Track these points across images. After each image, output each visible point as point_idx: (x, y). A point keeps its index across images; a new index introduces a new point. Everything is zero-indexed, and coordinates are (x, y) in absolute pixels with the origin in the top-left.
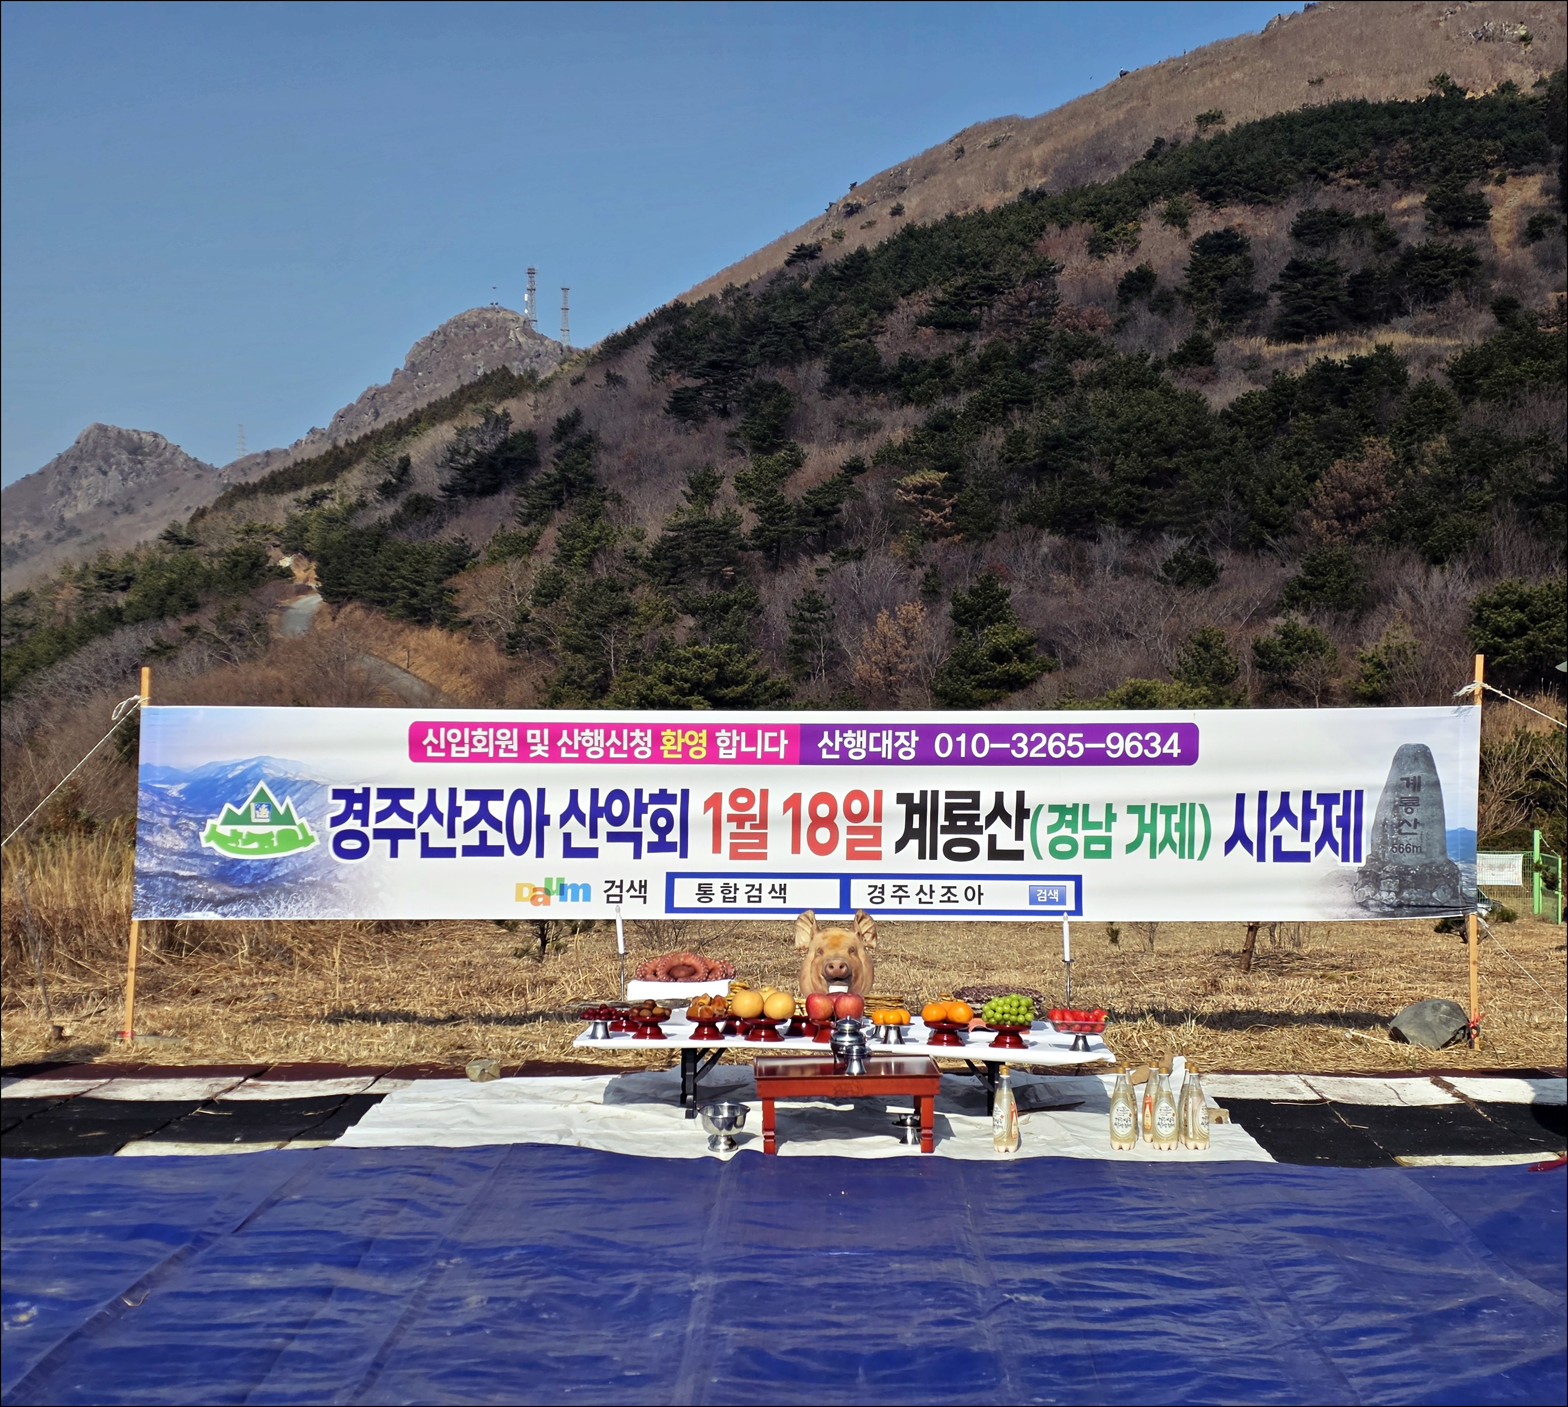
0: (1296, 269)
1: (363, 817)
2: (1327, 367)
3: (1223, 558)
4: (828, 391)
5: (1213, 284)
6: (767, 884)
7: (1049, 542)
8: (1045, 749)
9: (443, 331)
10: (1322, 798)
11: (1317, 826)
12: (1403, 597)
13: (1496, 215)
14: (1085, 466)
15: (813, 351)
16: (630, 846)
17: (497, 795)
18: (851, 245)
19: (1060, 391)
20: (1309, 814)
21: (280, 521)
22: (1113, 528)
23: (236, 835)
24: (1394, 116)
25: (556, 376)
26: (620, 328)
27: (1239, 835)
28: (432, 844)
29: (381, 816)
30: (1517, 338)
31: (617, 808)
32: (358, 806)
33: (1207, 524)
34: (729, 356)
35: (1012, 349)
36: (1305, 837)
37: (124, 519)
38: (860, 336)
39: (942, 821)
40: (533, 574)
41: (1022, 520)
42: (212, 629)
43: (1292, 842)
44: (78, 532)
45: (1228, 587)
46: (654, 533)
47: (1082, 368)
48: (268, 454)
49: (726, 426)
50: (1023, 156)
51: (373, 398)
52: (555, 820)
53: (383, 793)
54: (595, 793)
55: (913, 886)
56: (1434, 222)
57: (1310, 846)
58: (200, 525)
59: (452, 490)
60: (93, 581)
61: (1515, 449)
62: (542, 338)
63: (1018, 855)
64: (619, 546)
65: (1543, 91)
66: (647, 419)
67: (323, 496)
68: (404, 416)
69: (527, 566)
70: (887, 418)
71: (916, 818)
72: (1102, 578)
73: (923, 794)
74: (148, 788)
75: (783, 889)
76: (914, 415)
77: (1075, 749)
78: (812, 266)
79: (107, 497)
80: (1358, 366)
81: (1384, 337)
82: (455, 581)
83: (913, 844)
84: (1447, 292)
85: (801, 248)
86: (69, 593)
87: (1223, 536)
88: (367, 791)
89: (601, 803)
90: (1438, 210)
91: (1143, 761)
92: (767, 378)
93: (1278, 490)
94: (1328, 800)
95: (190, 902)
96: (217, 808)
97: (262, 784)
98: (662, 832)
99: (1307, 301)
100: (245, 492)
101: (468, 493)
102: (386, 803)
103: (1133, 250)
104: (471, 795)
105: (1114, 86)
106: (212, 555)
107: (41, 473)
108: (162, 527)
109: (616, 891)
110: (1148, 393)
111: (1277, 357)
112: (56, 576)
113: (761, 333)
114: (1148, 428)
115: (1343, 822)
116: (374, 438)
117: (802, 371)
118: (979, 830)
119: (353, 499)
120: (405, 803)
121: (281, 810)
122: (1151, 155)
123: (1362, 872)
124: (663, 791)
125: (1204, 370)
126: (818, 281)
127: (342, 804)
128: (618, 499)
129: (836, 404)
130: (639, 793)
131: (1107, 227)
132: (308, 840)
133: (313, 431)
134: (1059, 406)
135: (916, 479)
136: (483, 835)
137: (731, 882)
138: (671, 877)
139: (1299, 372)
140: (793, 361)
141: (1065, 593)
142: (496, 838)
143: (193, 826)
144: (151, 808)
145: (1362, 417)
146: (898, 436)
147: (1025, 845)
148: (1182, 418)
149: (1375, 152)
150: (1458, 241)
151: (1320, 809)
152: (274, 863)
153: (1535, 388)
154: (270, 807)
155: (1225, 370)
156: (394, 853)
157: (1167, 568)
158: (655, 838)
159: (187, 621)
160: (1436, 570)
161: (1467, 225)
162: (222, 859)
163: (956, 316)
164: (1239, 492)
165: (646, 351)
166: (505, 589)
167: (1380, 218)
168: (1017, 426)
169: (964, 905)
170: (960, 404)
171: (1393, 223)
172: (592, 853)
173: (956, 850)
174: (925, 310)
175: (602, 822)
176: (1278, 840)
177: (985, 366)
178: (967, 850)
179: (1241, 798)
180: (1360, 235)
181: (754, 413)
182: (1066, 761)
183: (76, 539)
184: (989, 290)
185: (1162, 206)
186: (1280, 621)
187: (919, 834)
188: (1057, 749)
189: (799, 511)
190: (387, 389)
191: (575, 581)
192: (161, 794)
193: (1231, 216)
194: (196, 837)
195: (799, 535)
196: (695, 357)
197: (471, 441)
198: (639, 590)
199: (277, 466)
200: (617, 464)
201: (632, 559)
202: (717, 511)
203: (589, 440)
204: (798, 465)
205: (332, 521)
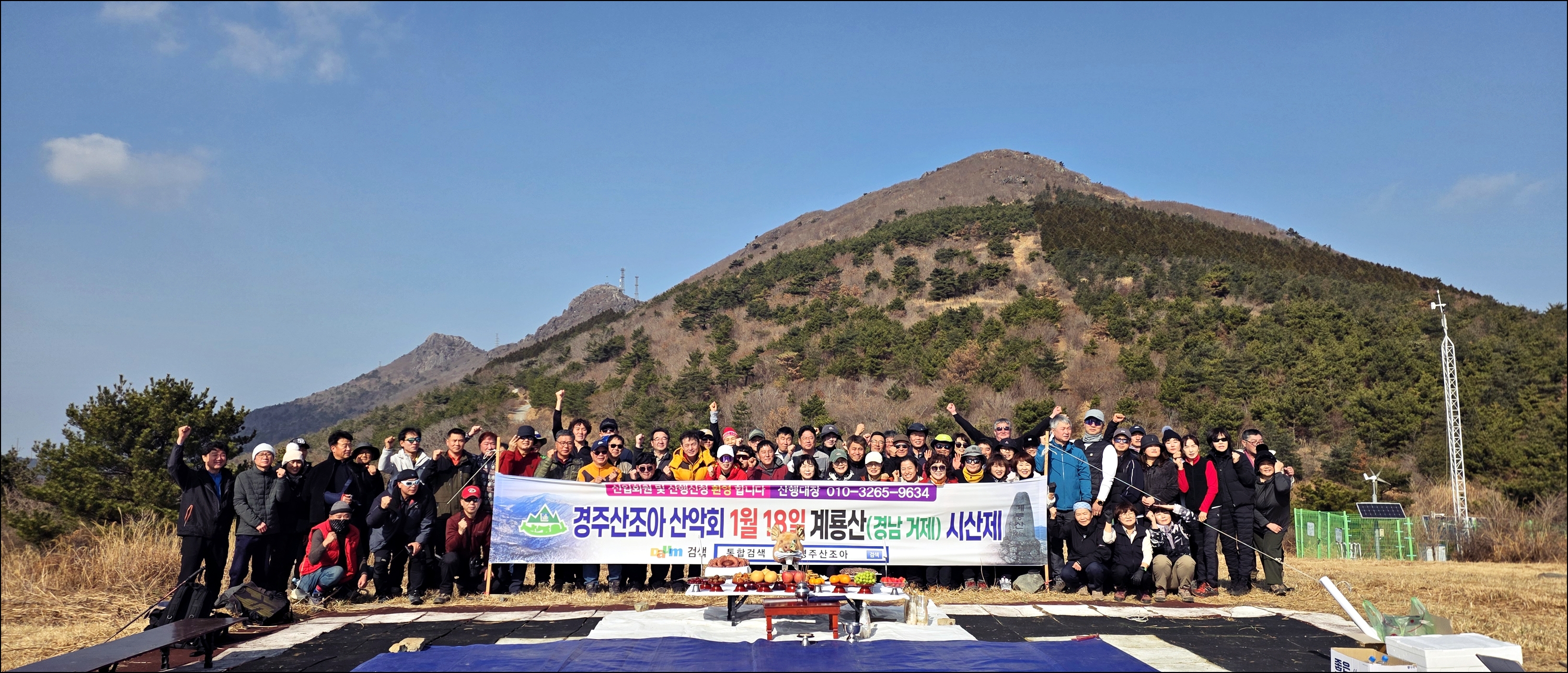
0: (937, 272)
1: (587, 519)
2: (951, 311)
3: (912, 389)
4: (747, 319)
5: (904, 277)
6: (757, 549)
7: (840, 381)
8: (873, 494)
9: (585, 294)
10: (985, 514)
11: (983, 526)
12: (985, 405)
13: (1016, 252)
14: (854, 350)
15: (741, 302)
16: (699, 532)
17: (644, 510)
18: (756, 260)
19: (843, 320)
20: (980, 520)
21: (513, 374)
22: (866, 376)
23: (534, 527)
24: (974, 212)
25: (633, 313)
26: (660, 292)
27: (952, 529)
28: (616, 531)
29: (595, 519)
30: (1027, 300)
31: (694, 516)
32: (585, 515)
33: (904, 374)
34: (706, 304)
35: (823, 302)
36: (979, 530)
37: (445, 373)
38: (761, 297)
39: (830, 523)
40: (623, 395)
41: (829, 372)
42: (484, 420)
43: (973, 532)
44: (425, 379)
45: (914, 401)
46: (675, 377)
47: (851, 311)
48: (508, 345)
49: (705, 333)
50: (826, 226)
51: (555, 322)
52: (668, 521)
53: (596, 509)
54: (684, 509)
55: (818, 550)
56: (991, 254)
57: (981, 534)
58: (479, 375)
59: (588, 360)
60: (431, 400)
61: (1028, 346)
62: (627, 297)
63: (862, 538)
64: (660, 383)
65: (1032, 203)
66: (672, 330)
67: (532, 363)
68: (568, 329)
69: (620, 392)
70: (771, 330)
71: (819, 521)
72: (862, 396)
73: (822, 511)
74: (497, 507)
75: (763, 551)
76: (783, 329)
77: (885, 494)
78: (741, 269)
79: (439, 364)
80: (964, 312)
81: (973, 299)
82: (590, 398)
83: (818, 532)
84: (998, 282)
85: (736, 261)
86: (421, 405)
87: (911, 380)
88: (589, 508)
89: (687, 514)
90: (992, 249)
91: (914, 499)
92: (723, 314)
93: (933, 361)
94: (987, 515)
95: (513, 556)
96: (526, 515)
97: (545, 505)
98: (713, 526)
99: (942, 285)
100: (499, 361)
101: (595, 361)
102: (597, 513)
103: (871, 264)
104: (633, 510)
105: (861, 199)
106: (484, 388)
107: (410, 354)
108: (462, 376)
109: (693, 552)
110: (879, 321)
111: (930, 307)
112: (415, 398)
113: (720, 295)
114: (879, 335)
115: (993, 524)
116: (555, 339)
117: (736, 311)
118: (845, 527)
119: (546, 364)
120: (605, 513)
121: (553, 516)
122: (877, 226)
123: (1002, 544)
124: (713, 509)
125: (901, 312)
126: (743, 274)
127: (579, 513)
128: (659, 363)
129: (750, 324)
130: (703, 509)
131: (861, 254)
132: (564, 529)
133: (528, 336)
134: (843, 326)
135: (784, 355)
136: (638, 527)
137: (742, 548)
138: (716, 546)
139: (939, 313)
140: (733, 307)
141: (847, 402)
142: (643, 529)
143: (516, 523)
144: (498, 515)
145: (966, 331)
146: (777, 337)
147: (865, 533)
148: (893, 332)
149: (967, 226)
150: (1002, 262)
151: (984, 519)
152: (550, 539)
153: (1035, 321)
154: (548, 515)
155: (909, 312)
156: (600, 535)
157: (889, 393)
158: (710, 529)
159: (472, 416)
160: (998, 394)
161: (1004, 255)
162: (528, 537)
163: (800, 289)
164: (917, 361)
165: (671, 302)
166: (611, 402)
167: (970, 252)
168: (826, 334)
169: (839, 559)
170: (802, 324)
171: (974, 254)
172: (683, 535)
173: (836, 535)
174: (787, 287)
175: (688, 522)
176: (968, 531)
177: (812, 310)
178: (840, 535)
179: (953, 515)
180: (962, 259)
181: (717, 328)
182: (882, 499)
183: (424, 382)
184: (813, 279)
185: (882, 246)
186: (936, 415)
187: (820, 528)
188: (878, 494)
189: (737, 368)
190: (561, 318)
191: (642, 397)
192: (503, 509)
193: (909, 251)
194: (517, 528)
195: (736, 378)
196: (692, 305)
197: (597, 339)
198: (668, 402)
199: (512, 350)
200: (659, 349)
201: (665, 389)
202: (701, 368)
203: (647, 339)
204: (735, 349)
205: (536, 373)
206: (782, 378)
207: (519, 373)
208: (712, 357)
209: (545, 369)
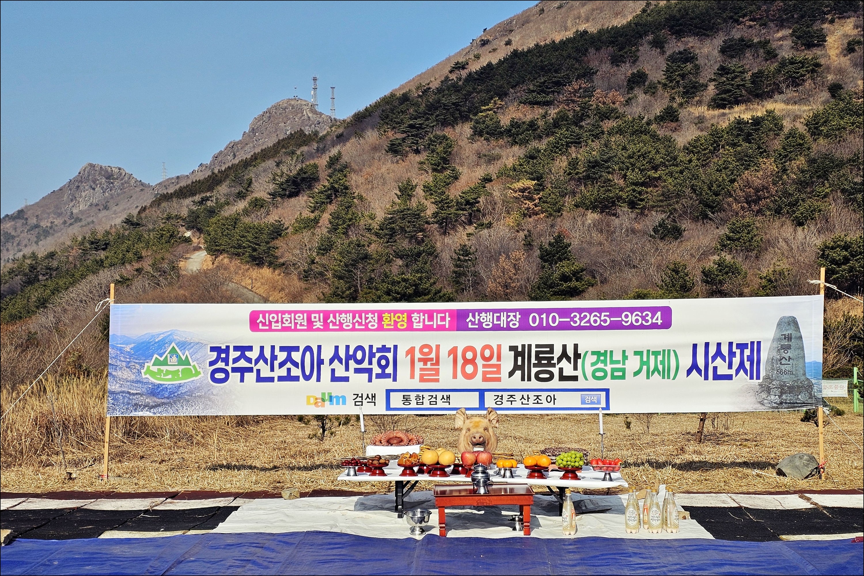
0: (723, 70)
2: (740, 122)
3: (685, 224)
4: (472, 139)
5: (678, 78)
7: (591, 217)
9: (269, 111)
13: (830, 41)
14: (610, 176)
15: (464, 118)
18: (484, 61)
19: (596, 136)
21: (184, 213)
22: (626, 210)
25: (328, 134)
30: (842, 105)
33: (676, 206)
34: (419, 121)
35: (571, 115)
37: (104, 213)
38: (490, 110)
40: (317, 238)
41: (576, 206)
42: (150, 269)
44: (80, 220)
45: (688, 239)
46: (380, 215)
47: (607, 125)
48: (178, 177)
49: (418, 158)
50: (576, 13)
51: (233, 147)
56: (796, 46)
58: (143, 215)
59: (273, 195)
60: (88, 245)
62: (321, 114)
64: (362, 223)
66: (376, 155)
67: (207, 199)
68: (249, 157)
69: (314, 234)
70: (504, 153)
76: (518, 151)
78: (464, 74)
79: (95, 202)
80: (757, 122)
81: (769, 105)
82: (276, 243)
84: (804, 81)
85: (457, 63)
86: (76, 252)
87: (685, 213)
90: (798, 38)
92: (440, 132)
93: (714, 188)
99: (729, 87)
100: (167, 197)
101: (282, 196)
103: (634, 62)
106: (149, 231)
107: (61, 190)
108: (124, 216)
110: (644, 137)
111: (713, 117)
112: (69, 243)
113: (436, 109)
114: (644, 155)
116: (233, 168)
117: (458, 129)
119: (223, 200)
122: (644, 11)
125: (674, 125)
126: (467, 80)
128: (361, 198)
129: (475, 146)
131: (622, 49)
133: (201, 165)
134: (596, 145)
135: (519, 185)
139: (724, 125)
140: (453, 124)
141: (600, 244)
145: (759, 148)
146: (510, 162)
148: (662, 150)
150: (810, 54)
155: (685, 124)
157: (655, 230)
159: (137, 266)
160: (800, 229)
161: (814, 46)
163: (540, 98)
164: (693, 188)
165: (376, 119)
166: (302, 246)
168: (574, 156)
170: (543, 144)
174: (524, 95)
177: (556, 124)
181: (433, 151)
183: (79, 224)
184: (558, 83)
185: (650, 37)
189: (458, 203)
190: (240, 142)
191: (341, 242)
193: (686, 43)
195: (457, 215)
196: (401, 122)
197: (285, 169)
198: (373, 246)
199: (183, 184)
200: (361, 180)
201: (369, 230)
202: (414, 203)
203: (346, 167)
204: (456, 178)
205: (212, 212)
206: (515, 215)
207: (192, 212)
208: (427, 188)
209: (221, 206)
